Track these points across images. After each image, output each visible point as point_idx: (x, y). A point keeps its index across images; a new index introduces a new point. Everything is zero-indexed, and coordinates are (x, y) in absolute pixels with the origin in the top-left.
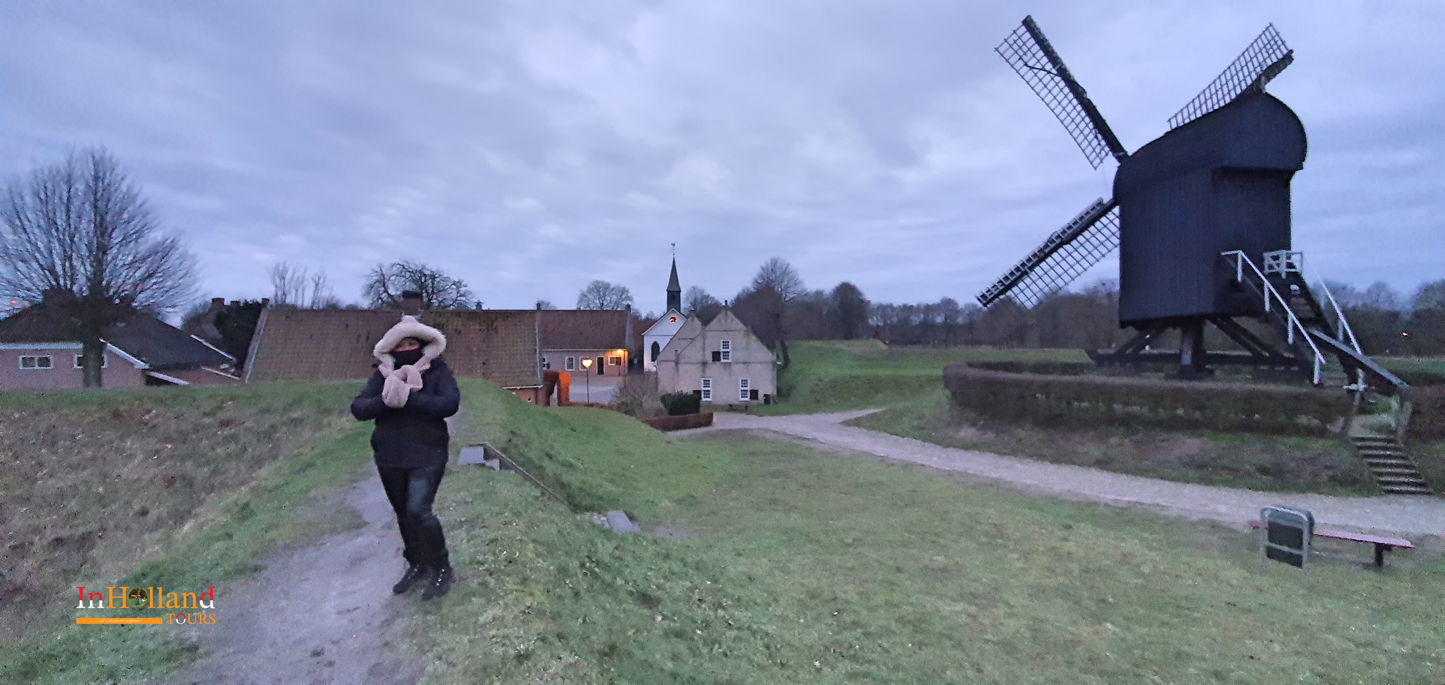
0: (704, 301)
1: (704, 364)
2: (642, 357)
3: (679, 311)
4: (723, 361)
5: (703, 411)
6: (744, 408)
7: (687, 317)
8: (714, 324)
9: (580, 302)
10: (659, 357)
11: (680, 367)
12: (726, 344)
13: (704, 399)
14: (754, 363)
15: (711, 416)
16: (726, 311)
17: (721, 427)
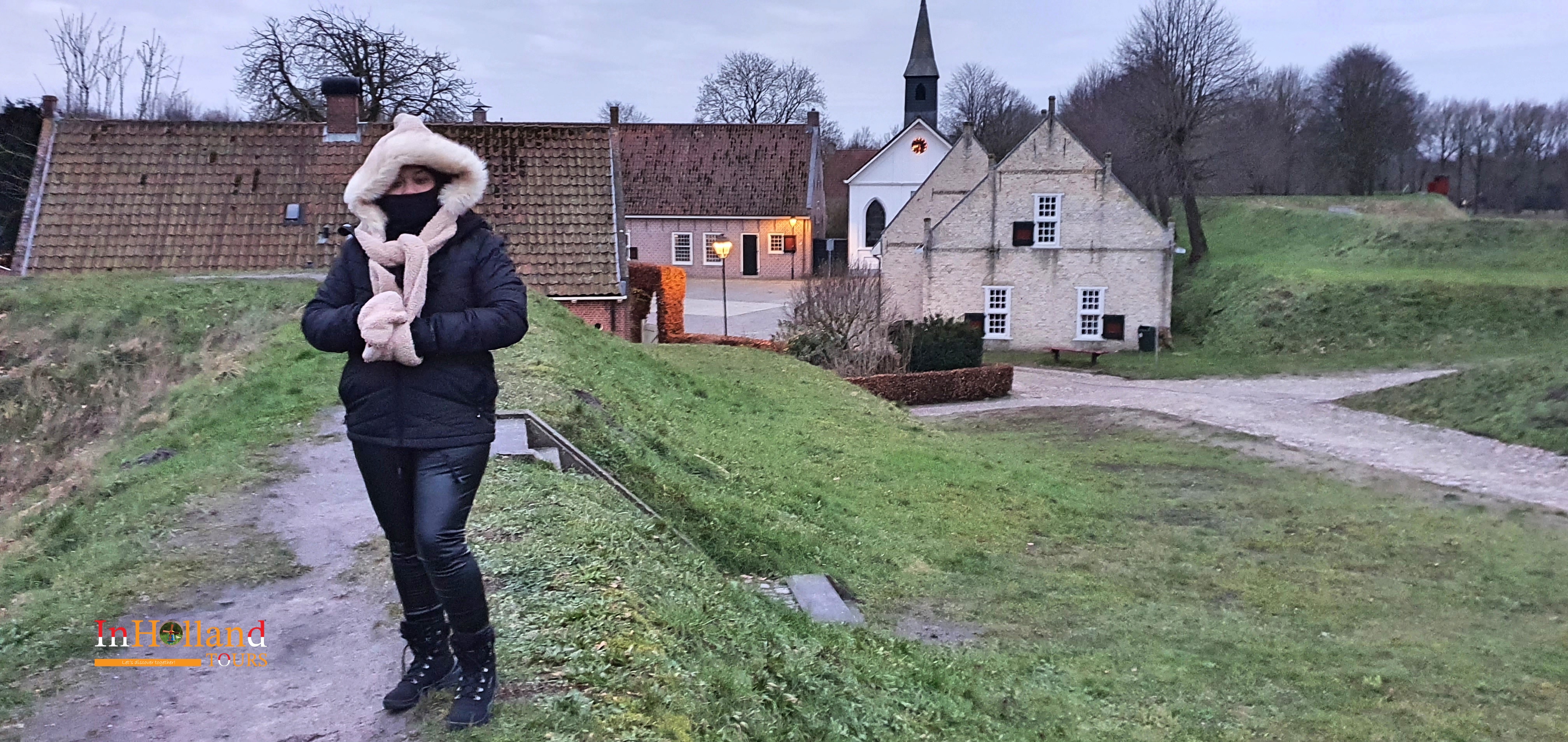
0: (993, 100)
1: (993, 251)
2: (845, 234)
3: (934, 126)
4: (1037, 245)
5: (990, 363)
6: (1089, 359)
7: (953, 140)
8: (1020, 157)
9: (704, 103)
10: (887, 237)
11: (935, 256)
12: (1047, 205)
13: (988, 336)
14: (1114, 250)
15: (1007, 374)
16: (1051, 124)
17: (1032, 403)
